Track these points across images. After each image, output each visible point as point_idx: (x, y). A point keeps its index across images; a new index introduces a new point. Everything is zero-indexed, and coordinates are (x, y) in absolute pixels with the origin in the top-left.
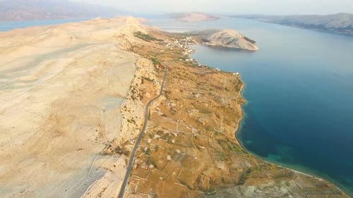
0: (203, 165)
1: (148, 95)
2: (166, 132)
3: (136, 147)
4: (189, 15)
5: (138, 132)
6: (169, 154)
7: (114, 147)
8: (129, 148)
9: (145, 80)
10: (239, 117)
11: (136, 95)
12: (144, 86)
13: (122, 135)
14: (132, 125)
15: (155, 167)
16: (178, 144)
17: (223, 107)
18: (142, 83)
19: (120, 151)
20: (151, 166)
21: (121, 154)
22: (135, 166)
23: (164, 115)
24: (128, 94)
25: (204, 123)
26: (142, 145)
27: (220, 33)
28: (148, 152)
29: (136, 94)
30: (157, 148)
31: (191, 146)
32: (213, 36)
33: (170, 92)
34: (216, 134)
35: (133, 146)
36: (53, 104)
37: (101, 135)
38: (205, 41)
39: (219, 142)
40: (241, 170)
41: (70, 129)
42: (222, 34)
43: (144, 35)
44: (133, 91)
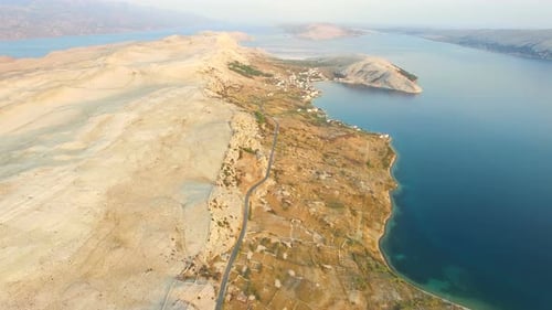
0: (328, 296)
1: (248, 177)
2: (274, 240)
3: (230, 266)
5: (233, 241)
6: (278, 277)
7: (198, 266)
8: (220, 267)
9: (244, 153)
10: (386, 214)
11: (230, 178)
12: (242, 163)
13: (209, 246)
14: (224, 231)
15: (258, 298)
16: (292, 262)
17: (362, 196)
18: (241, 157)
19: (207, 273)
20: (252, 298)
21: (207, 277)
22: (229, 297)
23: (272, 212)
24: (219, 177)
25: (332, 225)
26: (239, 262)
27: (363, 63)
28: (247, 274)
29: (232, 177)
30: (260, 268)
31: (311, 265)
32: (350, 68)
33: (282, 172)
34: (350, 243)
35: (226, 265)
36: (109, 194)
37: (179, 246)
38: (339, 76)
39: (354, 256)
40: (385, 306)
41: (135, 237)
42: (365, 66)
43: (244, 67)
44: (226, 172)
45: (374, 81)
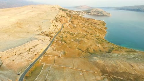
0: (89, 44)
1: (63, 21)
2: (71, 32)
3: (56, 35)
4: (82, 6)
5: (58, 30)
6: (73, 39)
7: (45, 33)
8: (53, 35)
11: (58, 20)
13: (50, 30)
14: (55, 27)
15: (65, 42)
16: (77, 36)
17: (98, 29)
18: (61, 17)
20: (63, 42)
21: (48, 36)
22: (55, 41)
23: (70, 28)
24: (54, 20)
25: (89, 32)
26: (59, 35)
28: (62, 37)
30: (66, 37)
32: (92, 11)
33: (74, 22)
34: (95, 36)
36: (19, 20)
37: (40, 29)
39: (97, 38)
40: (109, 48)
41: (25, 27)
42: (96, 10)
43: (63, 9)
44: (56, 19)
45: (98, 14)
